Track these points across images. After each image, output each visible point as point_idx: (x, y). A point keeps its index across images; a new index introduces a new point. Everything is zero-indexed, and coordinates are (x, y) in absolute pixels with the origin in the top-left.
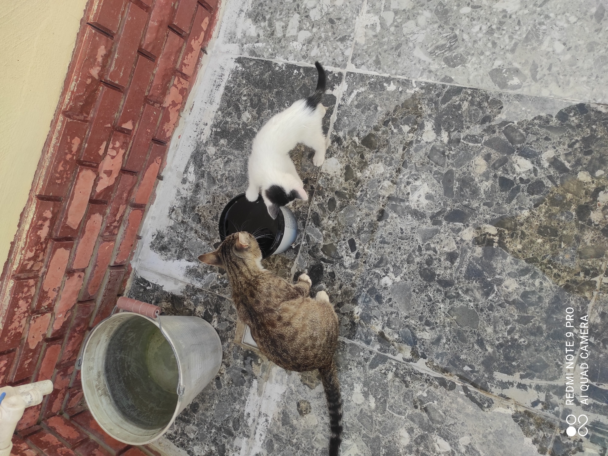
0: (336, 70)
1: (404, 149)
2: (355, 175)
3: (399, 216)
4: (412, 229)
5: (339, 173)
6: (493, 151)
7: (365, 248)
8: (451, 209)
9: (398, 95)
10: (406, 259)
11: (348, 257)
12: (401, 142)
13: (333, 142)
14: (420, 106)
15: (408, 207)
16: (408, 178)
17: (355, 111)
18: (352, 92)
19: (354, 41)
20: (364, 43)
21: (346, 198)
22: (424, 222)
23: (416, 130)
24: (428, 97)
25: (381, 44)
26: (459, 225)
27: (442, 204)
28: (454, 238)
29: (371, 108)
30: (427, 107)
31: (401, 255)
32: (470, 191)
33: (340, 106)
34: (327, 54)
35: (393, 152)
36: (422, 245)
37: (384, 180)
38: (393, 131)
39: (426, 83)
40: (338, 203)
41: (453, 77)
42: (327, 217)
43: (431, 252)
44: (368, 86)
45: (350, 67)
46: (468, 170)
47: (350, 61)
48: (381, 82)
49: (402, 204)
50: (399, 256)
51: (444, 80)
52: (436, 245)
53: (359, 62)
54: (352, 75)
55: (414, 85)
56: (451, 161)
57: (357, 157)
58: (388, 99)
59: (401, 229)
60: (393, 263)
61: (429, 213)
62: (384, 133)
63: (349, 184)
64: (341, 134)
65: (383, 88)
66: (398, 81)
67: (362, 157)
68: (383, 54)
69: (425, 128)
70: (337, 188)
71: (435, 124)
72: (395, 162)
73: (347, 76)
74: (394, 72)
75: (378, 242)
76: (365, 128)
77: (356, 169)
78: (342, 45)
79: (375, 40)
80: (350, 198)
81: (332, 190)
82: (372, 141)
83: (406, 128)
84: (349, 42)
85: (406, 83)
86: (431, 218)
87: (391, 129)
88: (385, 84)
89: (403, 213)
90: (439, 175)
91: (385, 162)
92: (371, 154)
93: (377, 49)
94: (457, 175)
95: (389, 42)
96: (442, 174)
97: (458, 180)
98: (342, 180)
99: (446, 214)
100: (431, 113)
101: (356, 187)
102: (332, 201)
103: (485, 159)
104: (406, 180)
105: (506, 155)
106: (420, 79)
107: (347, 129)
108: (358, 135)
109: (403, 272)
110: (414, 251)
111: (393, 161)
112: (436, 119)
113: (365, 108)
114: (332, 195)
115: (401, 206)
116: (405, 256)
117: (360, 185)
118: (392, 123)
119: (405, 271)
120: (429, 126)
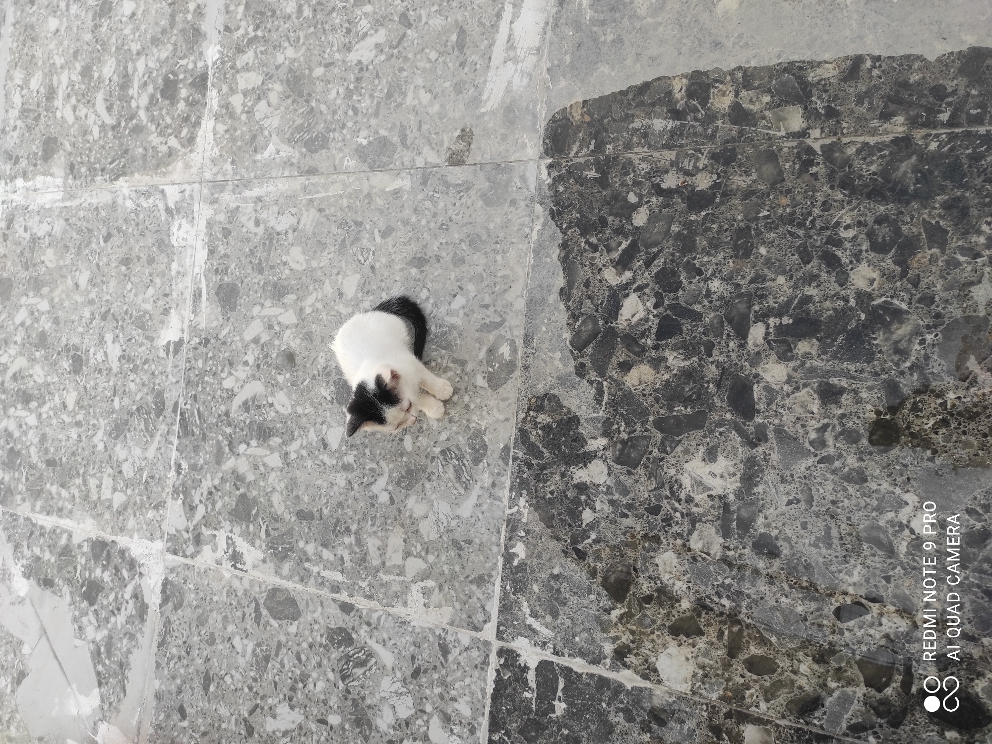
0: (494, 661)
1: (625, 516)
2: (688, 614)
3: (760, 511)
4: (783, 480)
5: (687, 650)
6: (614, 360)
7: (850, 580)
8: (729, 411)
9: (532, 537)
10: (857, 487)
11: (884, 620)
12: (614, 522)
13: (626, 666)
14: (549, 495)
15: (739, 495)
16: (679, 501)
17: (564, 620)
18: (530, 627)
19: (448, 627)
20: (450, 609)
21: (741, 631)
22: (764, 459)
23: (589, 498)
24: (533, 483)
25: (453, 576)
26: (757, 391)
27: (721, 430)
28: (788, 395)
29: (556, 587)
30: (549, 483)
31: (849, 497)
32: (688, 384)
33: (556, 653)
34: (468, 681)
35: (633, 536)
36: (816, 455)
37: (689, 550)
38: (594, 541)
39: (511, 490)
40: (755, 650)
41: (502, 446)
42: (793, 676)
43: (829, 437)
44: (519, 595)
45: (489, 632)
46: (650, 395)
47: (478, 635)
48: (512, 571)
49: (733, 508)
50: (854, 502)
51: (505, 461)
52: (809, 429)
53: (480, 617)
54: (502, 628)
55: (515, 509)
56: (638, 427)
57: (650, 610)
58: (539, 556)
59: (789, 503)
60: (874, 514)
61: (743, 452)
62: (598, 558)
63: (709, 625)
64: (608, 648)
65: (522, 566)
66: (510, 539)
67: (648, 599)
68: (467, 572)
69: (584, 480)
70: (721, 652)
71: (577, 465)
72: (651, 529)
73: (503, 639)
74: (495, 549)
75: (829, 552)
76: (592, 597)
77: (674, 612)
78: (453, 651)
79: (446, 588)
80: (739, 622)
81: (727, 666)
82: (616, 580)
83: (587, 516)
84: (450, 638)
85: (513, 524)
86: (753, 445)
87: (591, 545)
88: (515, 563)
89: (752, 503)
90: (667, 443)
91: (654, 550)
92: (641, 580)
93: (460, 582)
94: (663, 411)
95: (450, 563)
96: (664, 440)
97: (671, 408)
98: (701, 643)
99: (740, 420)
100: (558, 474)
101: (712, 610)
102: (753, 665)
103: (629, 370)
104: (684, 504)
105: (619, 339)
106: (506, 501)
107: (599, 635)
108: (608, 611)
109: (891, 489)
110: (834, 472)
111: (650, 535)
112: (568, 464)
113: (556, 599)
114: (738, 667)
115: (739, 509)
116: (851, 490)
117: (708, 601)
118: (579, 543)
119: (885, 486)
120: (581, 475)
